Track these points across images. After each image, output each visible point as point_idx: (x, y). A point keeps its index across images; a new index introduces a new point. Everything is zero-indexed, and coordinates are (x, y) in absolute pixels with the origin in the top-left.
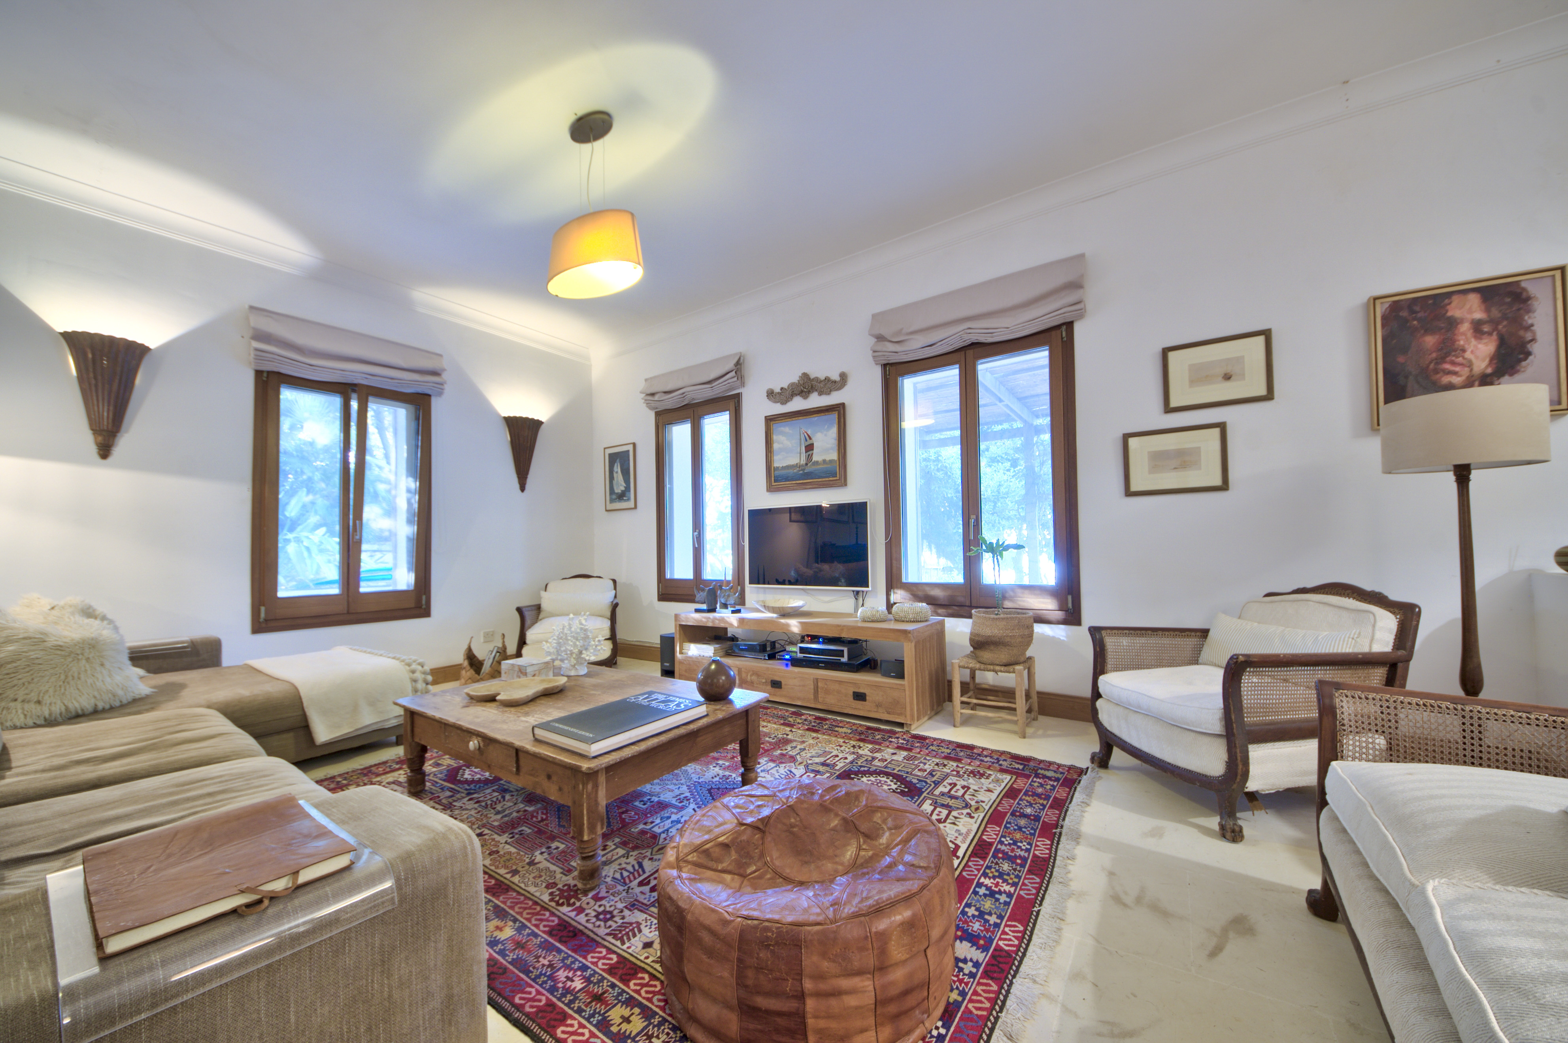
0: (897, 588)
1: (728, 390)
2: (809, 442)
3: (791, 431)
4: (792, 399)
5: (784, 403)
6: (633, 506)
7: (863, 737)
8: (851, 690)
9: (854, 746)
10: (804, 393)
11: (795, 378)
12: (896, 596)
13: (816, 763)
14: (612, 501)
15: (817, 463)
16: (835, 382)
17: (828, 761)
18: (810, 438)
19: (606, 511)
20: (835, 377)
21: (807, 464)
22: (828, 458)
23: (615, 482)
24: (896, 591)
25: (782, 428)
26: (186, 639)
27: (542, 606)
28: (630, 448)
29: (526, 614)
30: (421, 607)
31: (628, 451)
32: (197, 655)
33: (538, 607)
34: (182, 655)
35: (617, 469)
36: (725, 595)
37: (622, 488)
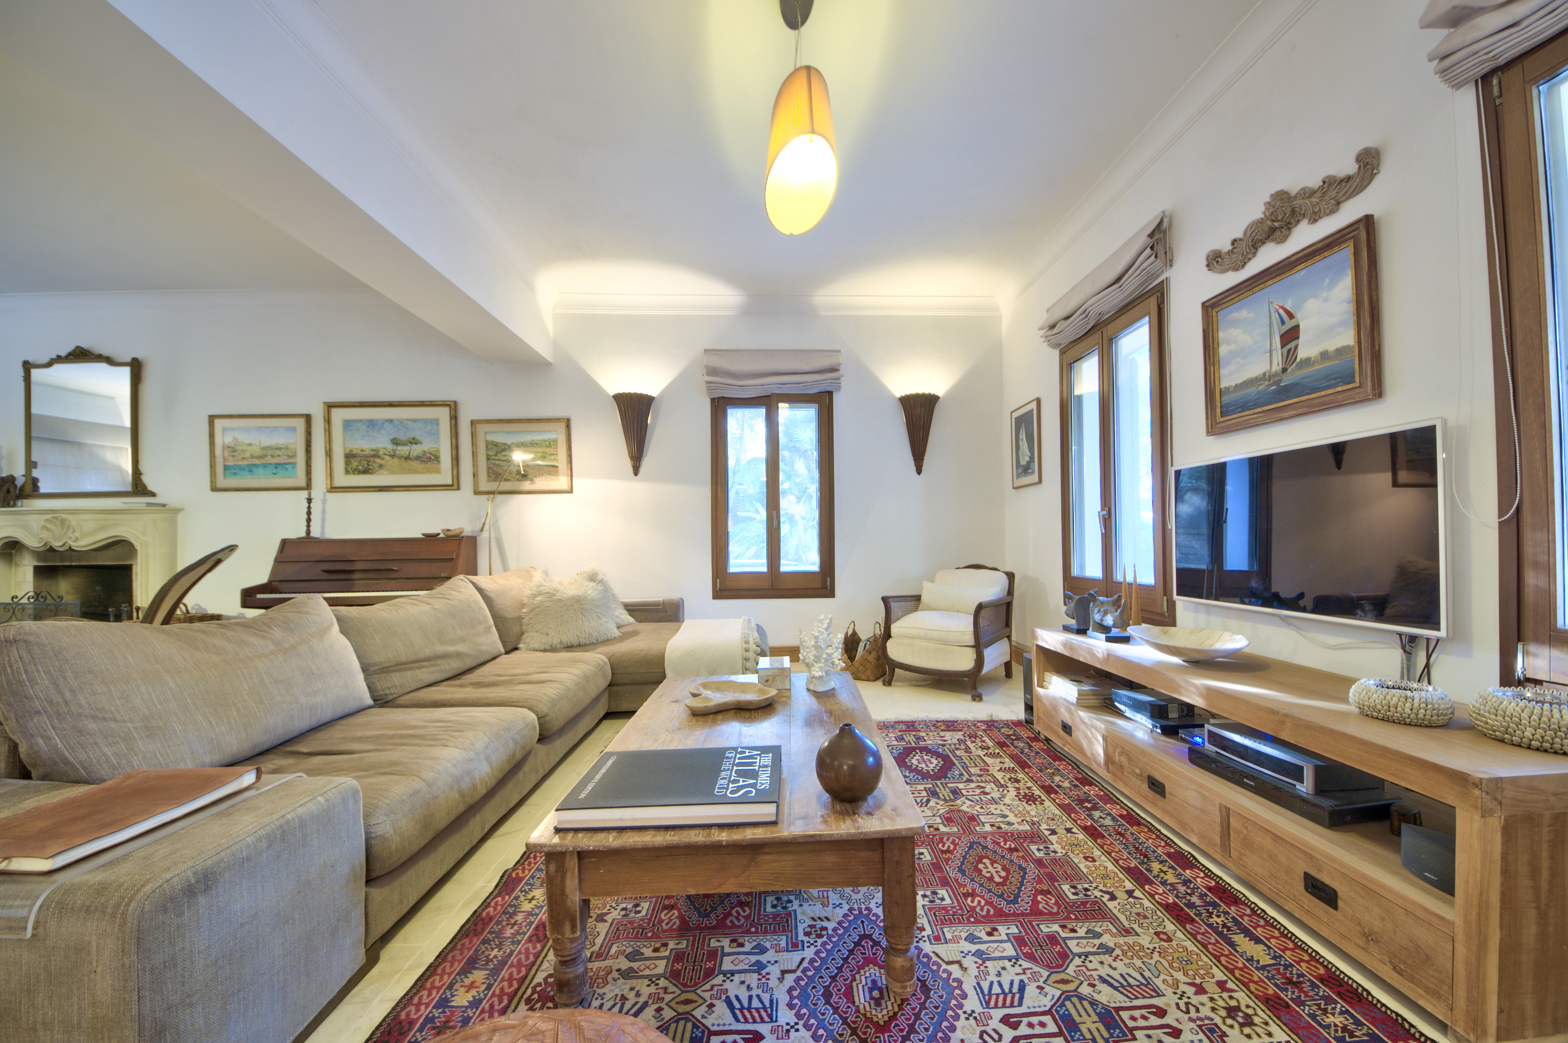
0: (1538, 640)
1: (1146, 281)
2: (1289, 324)
3: (1251, 315)
4: (1254, 254)
5: (1238, 267)
6: (1037, 480)
7: (1287, 996)
8: (1301, 867)
9: (1232, 1011)
10: (1278, 233)
11: (1256, 211)
12: (1530, 661)
13: (1093, 1003)
14: (1019, 476)
15: (1307, 362)
16: (1348, 179)
17: (1125, 1015)
18: (1291, 316)
19: (1014, 488)
20: (1349, 167)
21: (1284, 370)
22: (1332, 345)
23: (1020, 452)
24: (1532, 648)
25: (1235, 314)
26: (661, 599)
27: (923, 598)
28: (1034, 405)
29: (894, 605)
30: (826, 588)
31: (1032, 410)
32: (666, 612)
33: (918, 598)
34: (657, 611)
35: (1023, 435)
36: (1102, 610)
37: (1028, 459)
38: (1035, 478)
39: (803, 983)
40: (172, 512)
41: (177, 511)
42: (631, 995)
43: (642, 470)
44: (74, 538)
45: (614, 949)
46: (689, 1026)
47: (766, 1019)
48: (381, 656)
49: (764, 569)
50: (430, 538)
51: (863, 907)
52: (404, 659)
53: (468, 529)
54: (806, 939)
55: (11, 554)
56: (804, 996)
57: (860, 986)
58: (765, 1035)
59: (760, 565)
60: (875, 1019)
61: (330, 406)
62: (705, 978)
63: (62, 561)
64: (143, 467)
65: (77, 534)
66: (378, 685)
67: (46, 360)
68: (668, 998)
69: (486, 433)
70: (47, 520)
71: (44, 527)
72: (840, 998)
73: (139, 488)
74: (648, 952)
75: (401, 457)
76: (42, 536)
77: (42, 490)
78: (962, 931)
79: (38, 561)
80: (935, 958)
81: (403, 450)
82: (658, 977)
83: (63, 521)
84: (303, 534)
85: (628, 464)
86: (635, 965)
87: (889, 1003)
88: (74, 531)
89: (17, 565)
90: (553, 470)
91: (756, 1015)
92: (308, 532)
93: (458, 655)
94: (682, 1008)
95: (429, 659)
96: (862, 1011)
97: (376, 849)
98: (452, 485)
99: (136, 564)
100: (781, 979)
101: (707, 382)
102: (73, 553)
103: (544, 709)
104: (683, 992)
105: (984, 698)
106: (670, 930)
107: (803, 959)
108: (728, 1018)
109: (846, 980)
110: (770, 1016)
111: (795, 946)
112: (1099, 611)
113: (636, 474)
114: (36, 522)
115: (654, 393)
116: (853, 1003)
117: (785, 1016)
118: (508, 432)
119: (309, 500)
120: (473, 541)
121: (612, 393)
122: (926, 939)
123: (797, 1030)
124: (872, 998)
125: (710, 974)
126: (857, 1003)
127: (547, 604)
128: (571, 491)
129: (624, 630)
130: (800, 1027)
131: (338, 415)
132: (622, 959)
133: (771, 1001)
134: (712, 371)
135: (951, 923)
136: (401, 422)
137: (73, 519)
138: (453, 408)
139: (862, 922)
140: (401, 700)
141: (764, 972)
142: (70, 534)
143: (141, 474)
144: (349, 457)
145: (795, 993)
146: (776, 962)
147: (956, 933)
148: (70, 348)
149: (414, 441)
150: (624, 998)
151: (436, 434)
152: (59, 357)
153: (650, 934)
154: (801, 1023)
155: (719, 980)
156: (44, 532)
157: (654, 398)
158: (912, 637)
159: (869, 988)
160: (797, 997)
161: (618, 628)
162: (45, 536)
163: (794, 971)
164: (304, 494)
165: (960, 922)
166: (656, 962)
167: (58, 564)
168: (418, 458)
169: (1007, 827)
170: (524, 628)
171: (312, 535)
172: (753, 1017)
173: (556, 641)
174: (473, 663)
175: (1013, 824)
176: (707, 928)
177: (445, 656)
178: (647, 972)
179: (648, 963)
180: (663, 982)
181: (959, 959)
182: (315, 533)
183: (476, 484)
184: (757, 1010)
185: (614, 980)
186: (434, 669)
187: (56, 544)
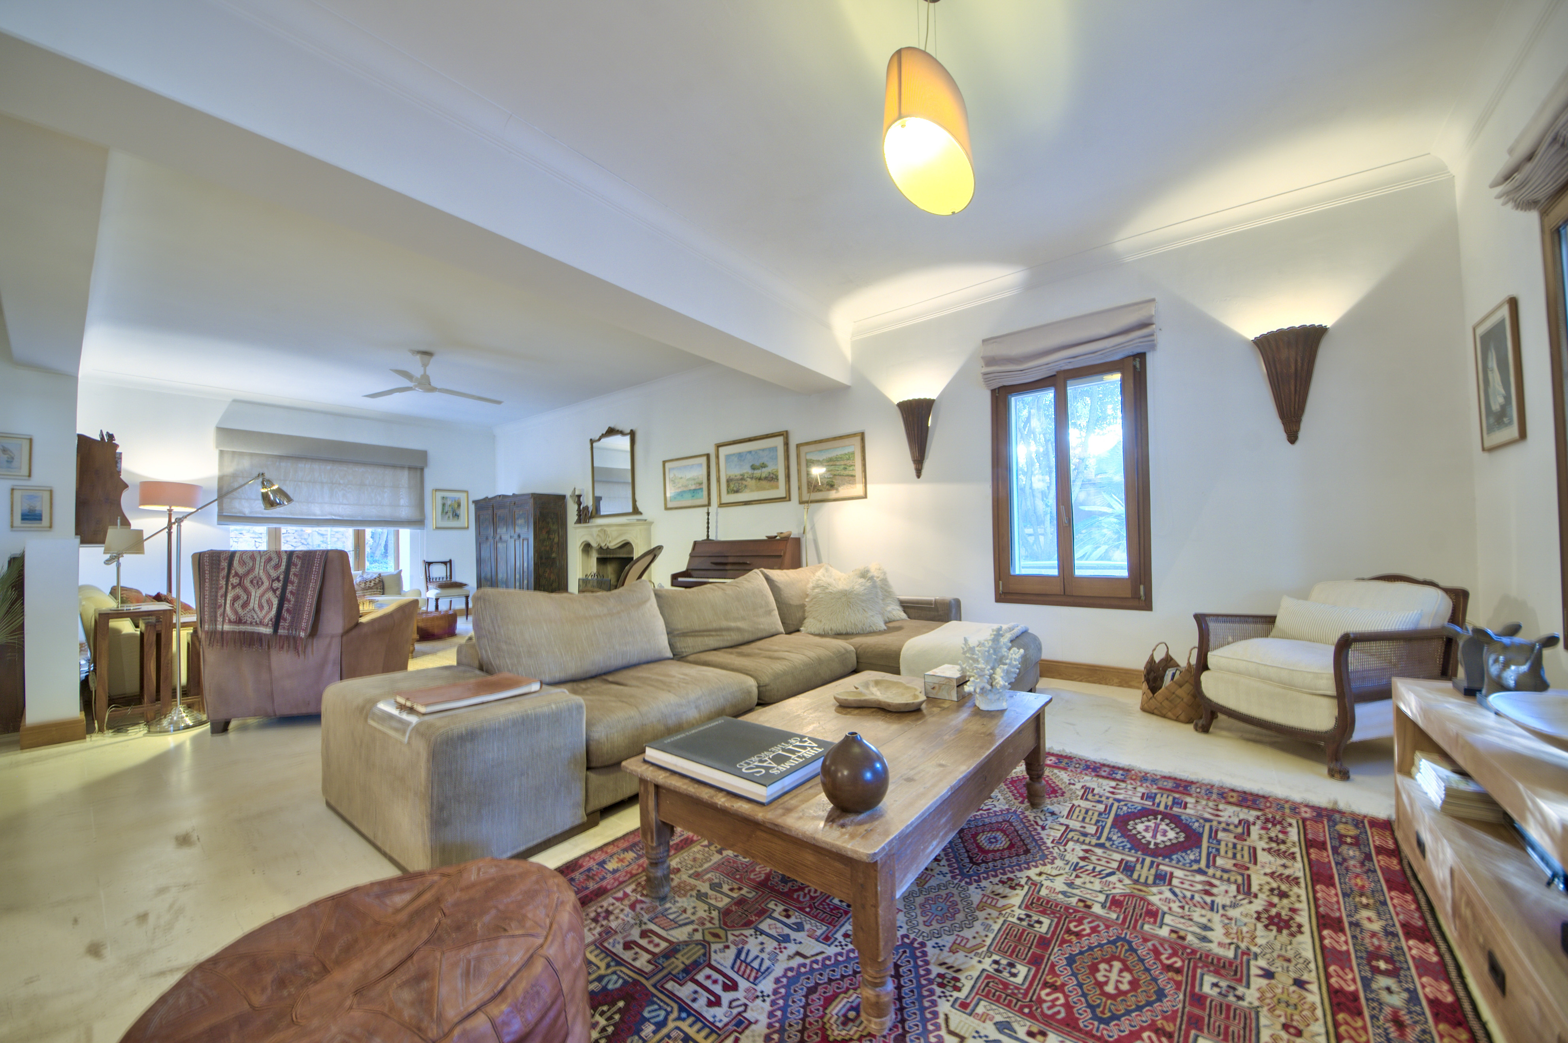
6: (1518, 434)
14: (1490, 430)
19: (1484, 450)
23: (1490, 390)
26: (933, 599)
27: (1278, 620)
28: (1505, 312)
29: (1213, 627)
30: (1140, 598)
31: (1502, 321)
32: (937, 611)
33: (1270, 620)
34: (930, 609)
35: (1493, 363)
36: (1501, 658)
37: (1501, 400)
38: (1513, 431)
39: (803, 970)
40: (648, 524)
41: (651, 523)
42: (690, 911)
43: (924, 472)
44: (609, 541)
45: (709, 875)
46: (702, 951)
47: (751, 979)
48: (681, 624)
49: (1055, 572)
50: (771, 539)
51: (920, 940)
52: (697, 628)
53: (795, 533)
54: (841, 939)
55: (588, 551)
56: (792, 981)
57: (845, 1000)
58: (740, 989)
59: (1049, 567)
60: (829, 1032)
61: (719, 446)
62: (743, 926)
63: (607, 554)
64: (637, 497)
65: (612, 538)
66: (678, 645)
67: (597, 438)
68: (708, 925)
69: (806, 453)
70: (601, 531)
71: (598, 535)
72: (819, 999)
73: (636, 511)
74: (726, 888)
75: (756, 478)
77: (602, 513)
78: (1000, 1014)
79: (598, 554)
80: (941, 1020)
81: (757, 473)
82: (716, 908)
83: (605, 532)
84: (705, 538)
85: (911, 467)
86: (710, 892)
87: (855, 1029)
89: (590, 557)
90: (851, 478)
91: (748, 971)
92: (708, 536)
93: (738, 630)
94: (709, 938)
95: (716, 630)
96: (825, 1020)
97: (593, 747)
98: (785, 498)
100: (790, 958)
101: (985, 374)
102: (611, 550)
103: (765, 679)
104: (721, 927)
105: (1352, 776)
106: (753, 880)
107: (822, 953)
108: (729, 963)
109: (838, 988)
110: (756, 978)
111: (827, 939)
112: (1496, 661)
113: (919, 476)
114: (595, 531)
115: (933, 396)
116: (825, 1008)
117: (767, 985)
118: (821, 451)
119: (708, 514)
120: (798, 541)
121: (896, 402)
122: (952, 999)
123: (764, 1001)
124: (845, 1015)
125: (748, 924)
126: (827, 1011)
127: (821, 596)
128: (865, 497)
129: (891, 625)
130: (768, 1000)
131: (723, 451)
132: (707, 885)
133: (768, 968)
134: (990, 361)
135: (998, 1001)
136: (756, 452)
137: (608, 530)
138: (785, 435)
139: (905, 952)
140: (689, 658)
141: (783, 945)
142: (610, 538)
143: (635, 501)
144: (729, 481)
145: (790, 974)
146: (800, 943)
147: (991, 1012)
148: (607, 428)
149: (764, 466)
150: (685, 911)
151: (775, 458)
152: (603, 434)
153: (738, 877)
154: (773, 997)
155: (748, 932)
156: (600, 537)
157: (934, 401)
158: (1238, 673)
159: (852, 1007)
160: (788, 978)
161: (886, 623)
162: (598, 539)
163: (805, 957)
164: (705, 510)
165: (1008, 1005)
166: (724, 897)
167: (605, 556)
168: (766, 478)
169: (1196, 941)
170: (806, 614)
171: (710, 538)
172: (744, 972)
173: (827, 627)
174: (751, 638)
175: (1210, 941)
176: (778, 891)
177: (728, 629)
178: (713, 902)
179: (719, 895)
180: (715, 914)
181: (966, 1035)
182: (712, 537)
183: (800, 495)
184: (753, 968)
185: (691, 896)
186: (718, 638)
187: (603, 545)
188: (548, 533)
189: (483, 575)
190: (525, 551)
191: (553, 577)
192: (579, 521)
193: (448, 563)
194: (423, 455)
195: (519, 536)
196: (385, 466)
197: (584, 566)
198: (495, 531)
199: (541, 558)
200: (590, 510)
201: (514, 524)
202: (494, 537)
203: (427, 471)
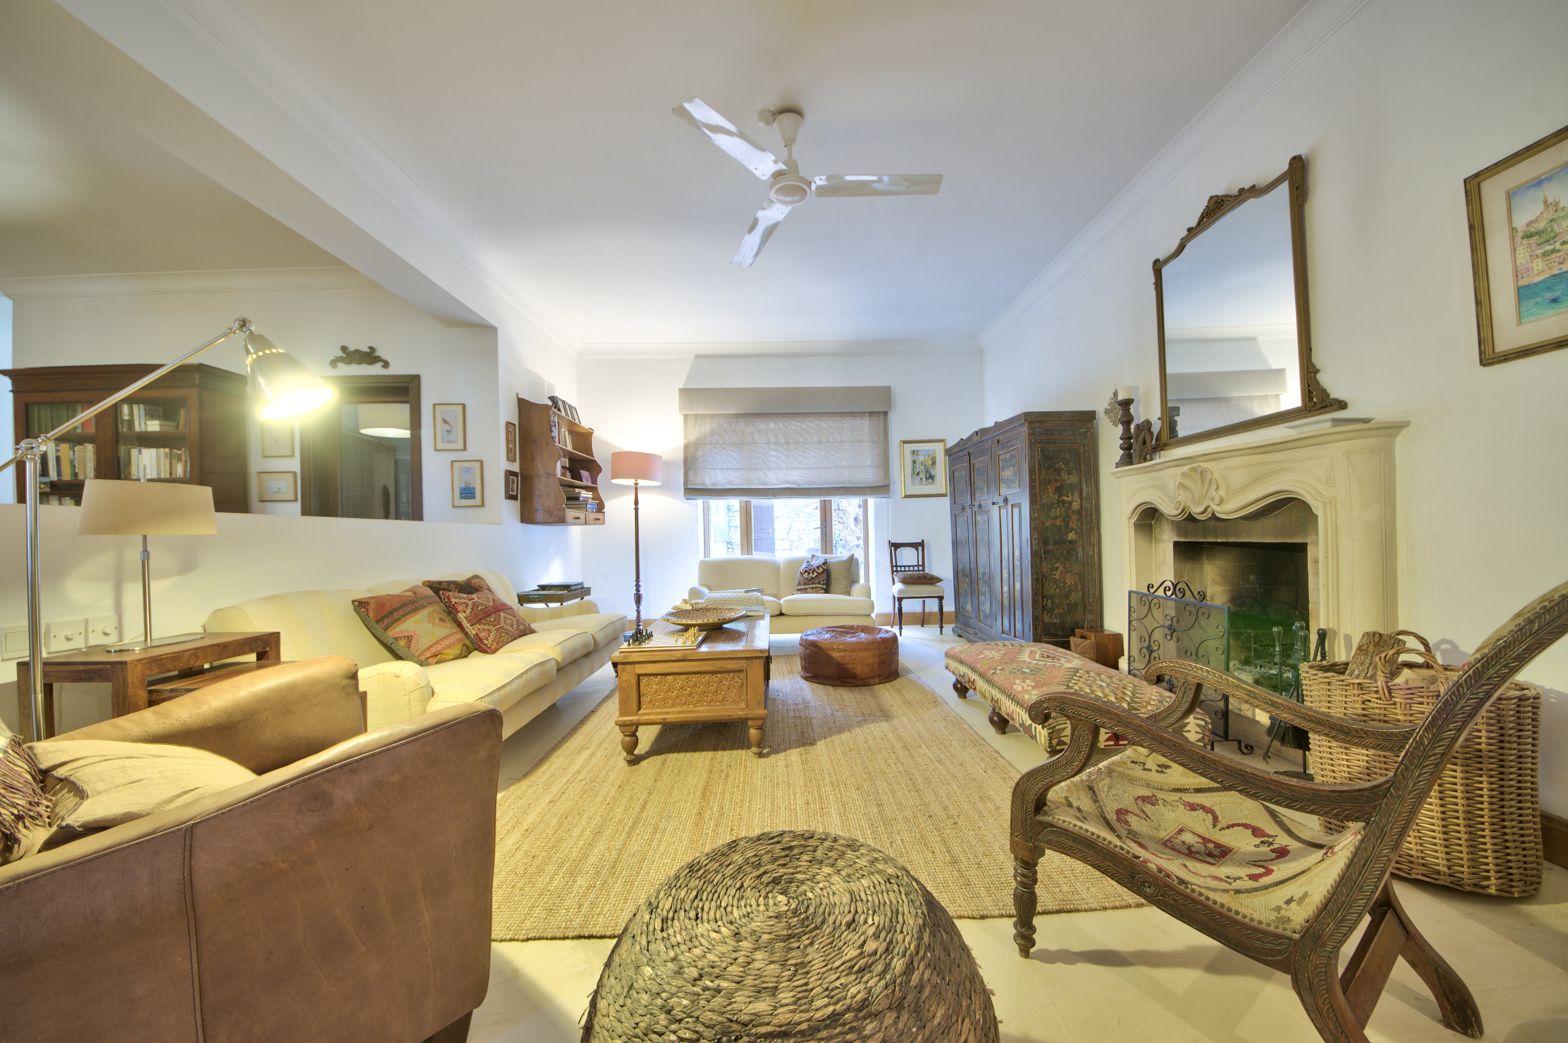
44: (1217, 500)
55: (1150, 526)
63: (1205, 536)
64: (1318, 359)
65: (1222, 492)
67: (1174, 249)
70: (1184, 475)
71: (1181, 486)
73: (1314, 398)
76: (1180, 498)
77: (1181, 434)
79: (1179, 535)
83: (1202, 473)
88: (1217, 488)
89: (1158, 541)
99: (1316, 543)
102: (1219, 524)
114: (1172, 475)
137: (1215, 470)
142: (1212, 493)
143: (1317, 371)
148: (1201, 205)
152: (1189, 230)
156: (1182, 492)
162: (1183, 497)
167: (1201, 540)
187: (1196, 510)
188: (1059, 490)
189: (960, 567)
190: (1016, 527)
191: (1070, 580)
192: (1128, 459)
193: (919, 546)
194: (886, 393)
195: (1006, 500)
196: (843, 414)
197: (1142, 564)
198: (973, 497)
199: (1045, 542)
200: (1156, 429)
201: (999, 480)
202: (972, 505)
203: (893, 417)
